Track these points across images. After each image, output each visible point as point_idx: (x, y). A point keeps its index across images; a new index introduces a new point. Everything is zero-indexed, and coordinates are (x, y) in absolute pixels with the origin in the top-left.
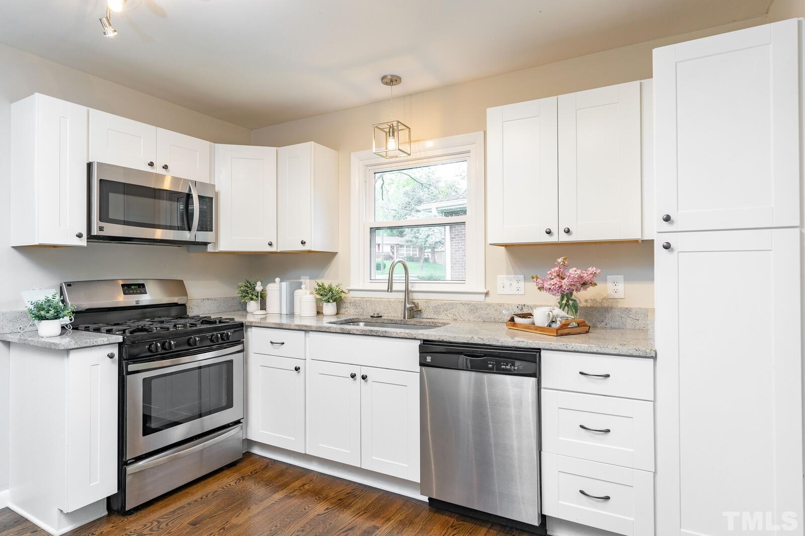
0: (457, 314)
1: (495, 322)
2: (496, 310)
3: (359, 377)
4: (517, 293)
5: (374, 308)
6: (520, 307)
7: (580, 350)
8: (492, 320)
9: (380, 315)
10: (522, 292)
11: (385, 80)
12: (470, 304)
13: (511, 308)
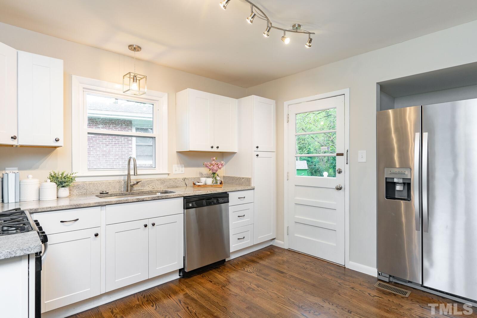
0: (154, 185)
1: (173, 187)
2: (174, 182)
3: (150, 226)
4: (181, 173)
5: (97, 188)
6: (184, 179)
7: (239, 190)
8: (172, 187)
9: (107, 192)
10: (183, 173)
11: (130, 47)
12: (161, 180)
13: (180, 180)
